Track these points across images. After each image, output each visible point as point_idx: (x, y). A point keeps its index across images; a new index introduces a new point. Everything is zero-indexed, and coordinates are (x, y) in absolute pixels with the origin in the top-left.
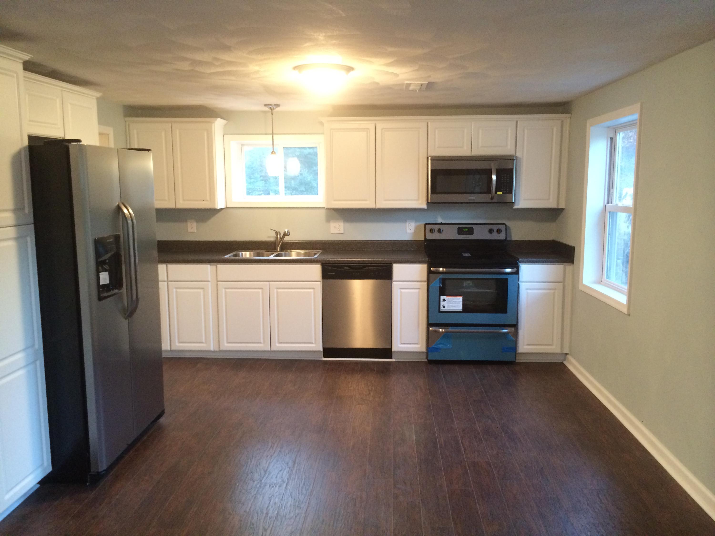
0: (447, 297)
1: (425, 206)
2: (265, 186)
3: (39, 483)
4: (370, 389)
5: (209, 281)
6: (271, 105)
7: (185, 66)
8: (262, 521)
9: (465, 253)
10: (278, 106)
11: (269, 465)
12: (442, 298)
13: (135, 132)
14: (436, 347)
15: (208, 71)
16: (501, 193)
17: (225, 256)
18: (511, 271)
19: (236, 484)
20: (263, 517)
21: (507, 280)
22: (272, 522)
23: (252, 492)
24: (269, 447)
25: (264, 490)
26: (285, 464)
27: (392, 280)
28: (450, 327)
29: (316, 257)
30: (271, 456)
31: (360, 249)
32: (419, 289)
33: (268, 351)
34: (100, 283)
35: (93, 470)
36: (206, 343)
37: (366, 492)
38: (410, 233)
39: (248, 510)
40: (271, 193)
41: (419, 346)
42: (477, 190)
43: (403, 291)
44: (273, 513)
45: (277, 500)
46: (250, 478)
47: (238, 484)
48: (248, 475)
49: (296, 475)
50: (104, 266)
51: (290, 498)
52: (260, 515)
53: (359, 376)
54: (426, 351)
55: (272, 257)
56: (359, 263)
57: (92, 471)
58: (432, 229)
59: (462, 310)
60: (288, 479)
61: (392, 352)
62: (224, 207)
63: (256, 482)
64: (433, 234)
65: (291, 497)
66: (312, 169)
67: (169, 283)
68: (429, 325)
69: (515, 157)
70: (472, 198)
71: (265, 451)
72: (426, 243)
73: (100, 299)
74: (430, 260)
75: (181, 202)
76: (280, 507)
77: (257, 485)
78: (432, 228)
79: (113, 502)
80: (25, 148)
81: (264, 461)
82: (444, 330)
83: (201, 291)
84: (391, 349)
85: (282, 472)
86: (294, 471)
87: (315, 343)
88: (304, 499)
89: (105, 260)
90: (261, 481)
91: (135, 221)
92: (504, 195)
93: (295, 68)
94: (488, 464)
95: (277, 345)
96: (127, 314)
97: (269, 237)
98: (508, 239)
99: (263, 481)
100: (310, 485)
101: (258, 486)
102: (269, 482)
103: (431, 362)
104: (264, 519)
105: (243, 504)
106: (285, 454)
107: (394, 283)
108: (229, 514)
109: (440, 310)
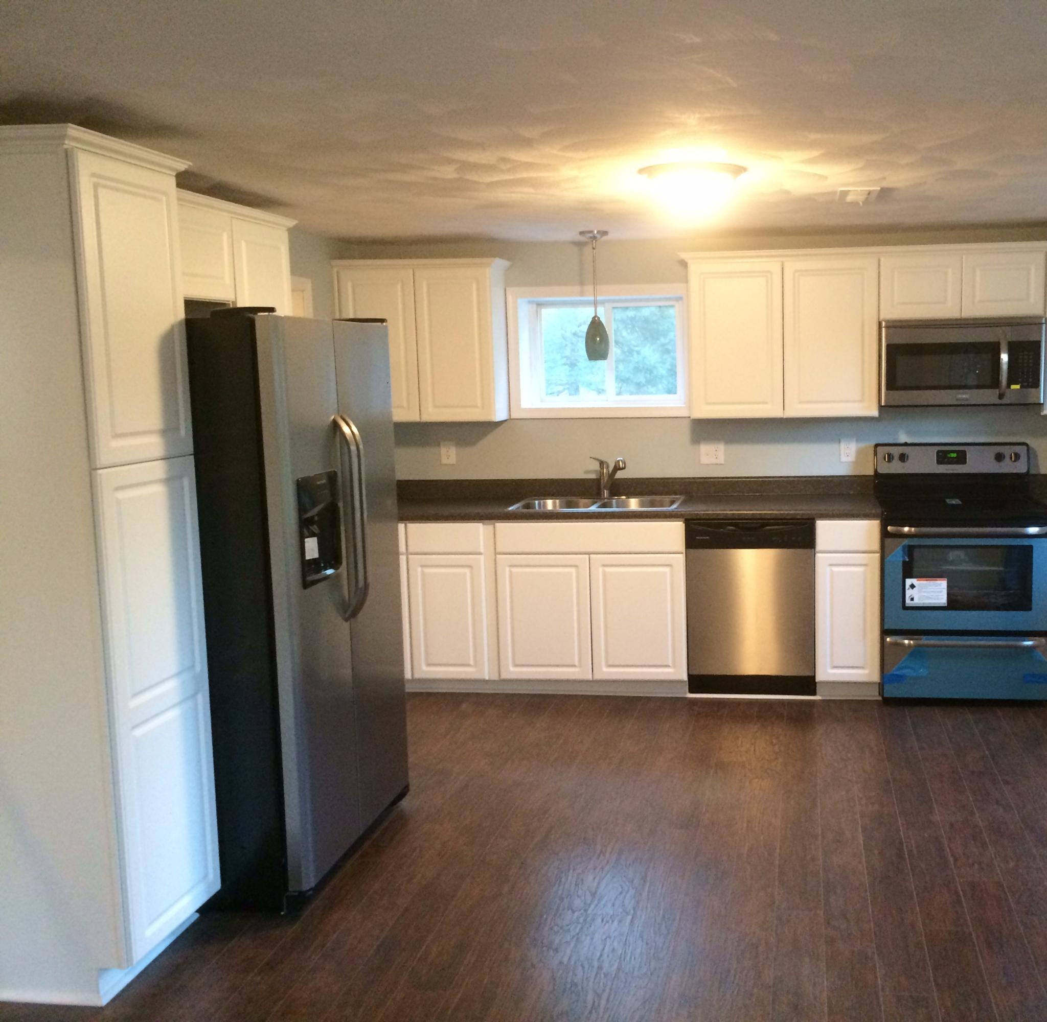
0: (917, 580)
1: (875, 413)
2: (571, 375)
3: (198, 911)
4: (778, 750)
5: (480, 554)
6: (591, 232)
7: (448, 172)
8: (592, 980)
9: (952, 498)
10: (605, 233)
11: (599, 883)
12: (909, 582)
13: (350, 284)
14: (898, 673)
15: (488, 179)
16: (1018, 387)
17: (509, 507)
18: (1038, 531)
19: (541, 916)
20: (594, 974)
21: (1030, 548)
22: (609, 983)
23: (571, 929)
24: (598, 852)
25: (593, 927)
26: (627, 883)
27: (815, 550)
28: (924, 637)
29: (676, 509)
30: (602, 868)
31: (754, 493)
32: (865, 565)
33: (588, 681)
34: (305, 557)
35: (292, 887)
36: (476, 665)
37: (777, 934)
38: (846, 462)
39: (565, 960)
40: (582, 389)
41: (866, 672)
42: (972, 381)
43: (835, 569)
44: (611, 966)
45: (616, 944)
46: (566, 907)
47: (545, 916)
48: (562, 899)
49: (648, 903)
50: (311, 527)
51: (640, 942)
52: (589, 969)
53: (756, 726)
54: (879, 681)
55: (593, 508)
56: (753, 518)
57: (290, 890)
58: (888, 454)
59: (946, 605)
60: (634, 909)
61: (816, 683)
62: (504, 419)
63: (576, 914)
64: (891, 463)
65: (641, 939)
66: (658, 342)
67: (411, 557)
68: (885, 632)
69: (1044, 319)
70: (964, 396)
71: (590, 859)
72: (877, 481)
73: (306, 585)
74: (885, 511)
75: (430, 410)
76: (623, 956)
77: (580, 918)
78: (887, 452)
79: (328, 945)
80: (180, 323)
81: (591, 877)
82: (912, 642)
83: (467, 571)
84: (814, 677)
85: (622, 896)
86: (645, 894)
87: (674, 666)
88: (664, 943)
89: (313, 517)
90: (586, 911)
91: (361, 447)
92: (1024, 390)
93: (641, 171)
94: (999, 885)
95: (605, 669)
96: (349, 613)
97: (587, 472)
98: (1032, 472)
99: (589, 911)
100: (674, 920)
101: (581, 920)
102: (599, 913)
103: (888, 702)
104: (596, 976)
105: (556, 950)
106: (628, 865)
107: (818, 555)
108: (533, 966)
109: (905, 605)
